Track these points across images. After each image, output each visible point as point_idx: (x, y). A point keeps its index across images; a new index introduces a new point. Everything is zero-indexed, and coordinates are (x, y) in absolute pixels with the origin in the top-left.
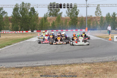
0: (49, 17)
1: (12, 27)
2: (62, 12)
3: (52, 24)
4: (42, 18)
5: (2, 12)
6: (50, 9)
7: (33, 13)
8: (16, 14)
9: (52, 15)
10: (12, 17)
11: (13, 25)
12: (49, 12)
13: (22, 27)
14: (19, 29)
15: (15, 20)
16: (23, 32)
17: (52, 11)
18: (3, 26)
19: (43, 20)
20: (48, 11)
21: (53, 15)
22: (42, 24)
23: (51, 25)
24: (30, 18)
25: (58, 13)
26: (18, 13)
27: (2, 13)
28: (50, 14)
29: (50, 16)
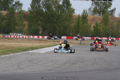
0: (94, 15)
1: (29, 29)
2: (115, 9)
3: (94, 27)
4: (79, 16)
5: (14, 3)
6: (95, 3)
7: (67, 8)
8: (36, 7)
9: (98, 13)
10: (29, 12)
11: (30, 26)
12: (93, 7)
13: (44, 30)
14: (40, 32)
15: (35, 17)
16: (44, 38)
17: (98, 5)
18: (14, 25)
19: (81, 20)
20: (91, 6)
21: (100, 12)
22: (78, 27)
23: (92, 29)
24: (59, 16)
25: (109, 10)
26: (40, 6)
27: (14, 5)
28: (95, 11)
29: (95, 13)
